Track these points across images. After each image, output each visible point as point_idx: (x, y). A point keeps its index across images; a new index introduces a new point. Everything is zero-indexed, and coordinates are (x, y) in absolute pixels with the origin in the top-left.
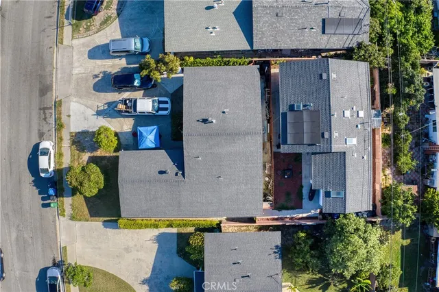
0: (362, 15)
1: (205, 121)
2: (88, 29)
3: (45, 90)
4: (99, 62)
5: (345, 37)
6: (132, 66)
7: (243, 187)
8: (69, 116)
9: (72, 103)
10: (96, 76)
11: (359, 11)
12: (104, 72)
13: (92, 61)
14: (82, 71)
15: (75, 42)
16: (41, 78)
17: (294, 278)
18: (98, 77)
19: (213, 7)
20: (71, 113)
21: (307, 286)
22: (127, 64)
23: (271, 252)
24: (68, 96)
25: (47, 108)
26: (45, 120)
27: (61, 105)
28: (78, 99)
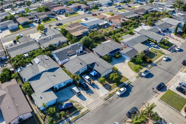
2: (78, 105)
3: (105, 105)
6: (80, 89)
8: (106, 94)
9: (102, 96)
10: (90, 95)
12: (87, 94)
14: (91, 99)
15: (85, 106)
16: (103, 108)
20: (104, 94)
24: (101, 98)
25: (109, 101)
26: (113, 100)
27: (105, 98)
28: (99, 95)
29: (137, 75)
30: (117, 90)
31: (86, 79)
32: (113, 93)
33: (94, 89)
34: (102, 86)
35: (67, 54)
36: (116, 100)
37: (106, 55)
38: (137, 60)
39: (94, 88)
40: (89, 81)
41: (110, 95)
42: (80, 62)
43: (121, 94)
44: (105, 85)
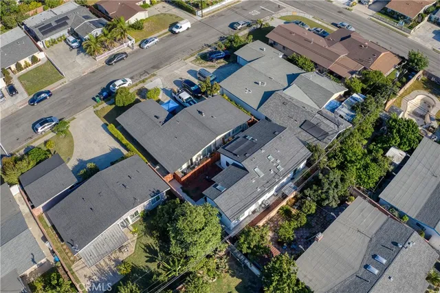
0: (331, 133)
1: (200, 112)
2: (200, 64)
3: (156, 67)
4: (189, 75)
5: (311, 137)
7: (181, 151)
8: (151, 81)
9: (159, 79)
10: (181, 79)
11: (331, 129)
13: (187, 73)
14: (178, 73)
15: (190, 64)
16: (161, 63)
17: (143, 234)
19: (258, 84)
20: (153, 81)
21: (143, 247)
23: (152, 190)
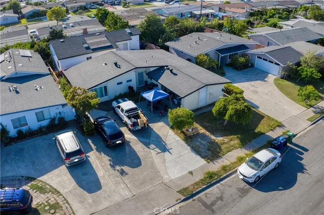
6: (92, 145)
8: (191, 173)
9: (173, 178)
12: (113, 166)
13: (102, 181)
14: (123, 186)
18: (122, 169)
20: (185, 172)
22: (92, 150)
24: (167, 187)
25: (204, 204)
26: (221, 198)
27: (185, 189)
28: (162, 173)
29: (310, 113)
30: (241, 160)
31: (122, 110)
32: (224, 168)
33: (147, 149)
34: (178, 138)
35: (86, 45)
36: (234, 200)
37: (207, 54)
38: (305, 73)
39: (147, 145)
40: (129, 117)
41: (211, 176)
42: (115, 60)
43: (261, 173)
44: (190, 137)
